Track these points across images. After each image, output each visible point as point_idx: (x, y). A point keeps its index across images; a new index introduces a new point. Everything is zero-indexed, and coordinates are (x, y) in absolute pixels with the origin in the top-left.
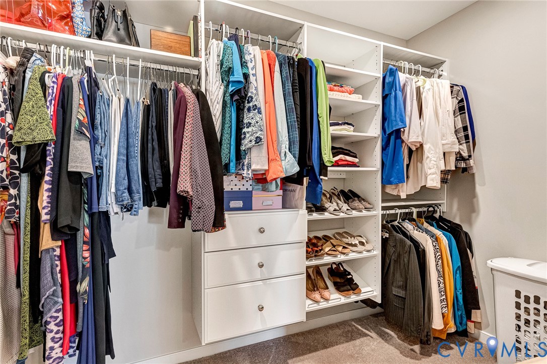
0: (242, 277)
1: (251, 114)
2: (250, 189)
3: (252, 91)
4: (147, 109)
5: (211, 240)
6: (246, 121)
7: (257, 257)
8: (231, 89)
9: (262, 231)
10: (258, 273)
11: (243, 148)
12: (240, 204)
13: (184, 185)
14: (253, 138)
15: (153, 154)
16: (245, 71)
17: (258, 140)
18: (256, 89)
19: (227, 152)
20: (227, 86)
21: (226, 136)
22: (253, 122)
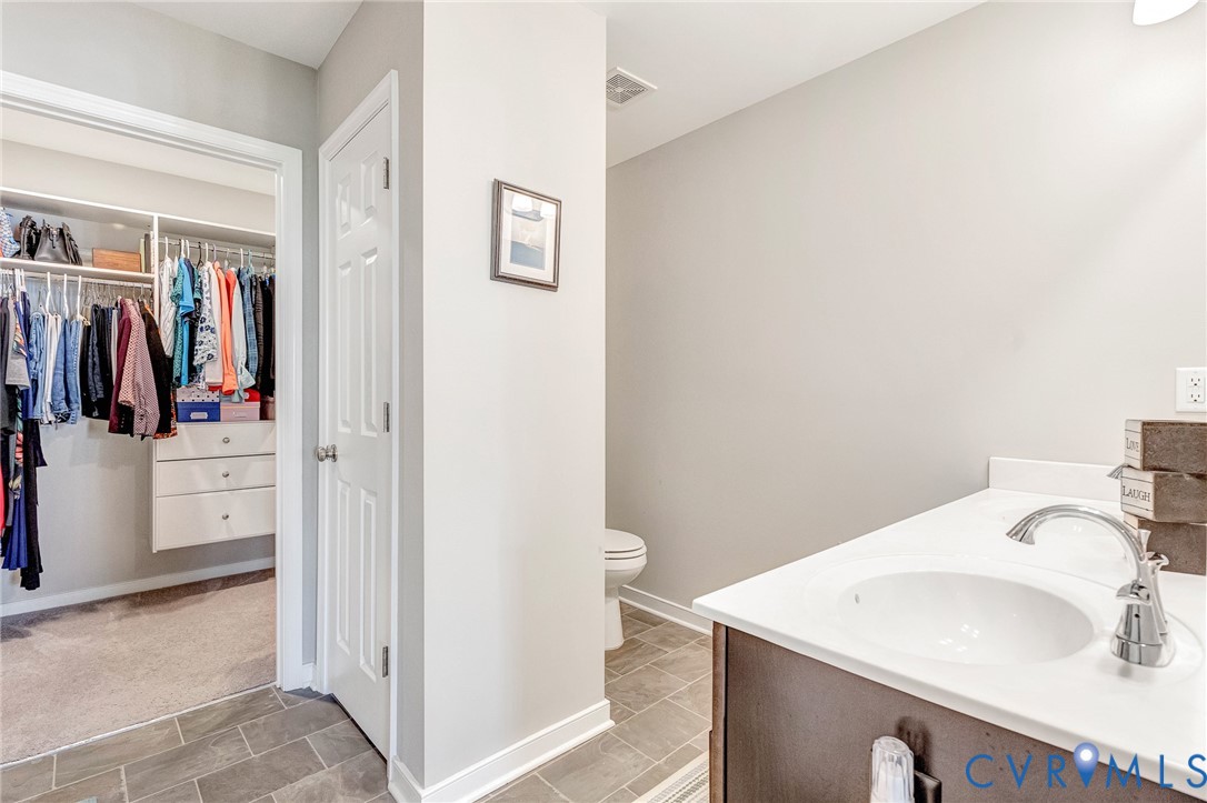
0: (204, 486)
1: (203, 334)
2: (217, 400)
3: (205, 313)
4: (87, 330)
5: (163, 447)
6: (198, 339)
7: (222, 466)
8: (181, 311)
9: (226, 441)
10: (223, 484)
11: (195, 363)
12: (205, 415)
13: (126, 395)
14: (205, 355)
15: (93, 369)
16: (197, 296)
17: (210, 357)
18: (210, 311)
19: (180, 368)
20: (178, 307)
21: (178, 352)
22: (205, 340)
